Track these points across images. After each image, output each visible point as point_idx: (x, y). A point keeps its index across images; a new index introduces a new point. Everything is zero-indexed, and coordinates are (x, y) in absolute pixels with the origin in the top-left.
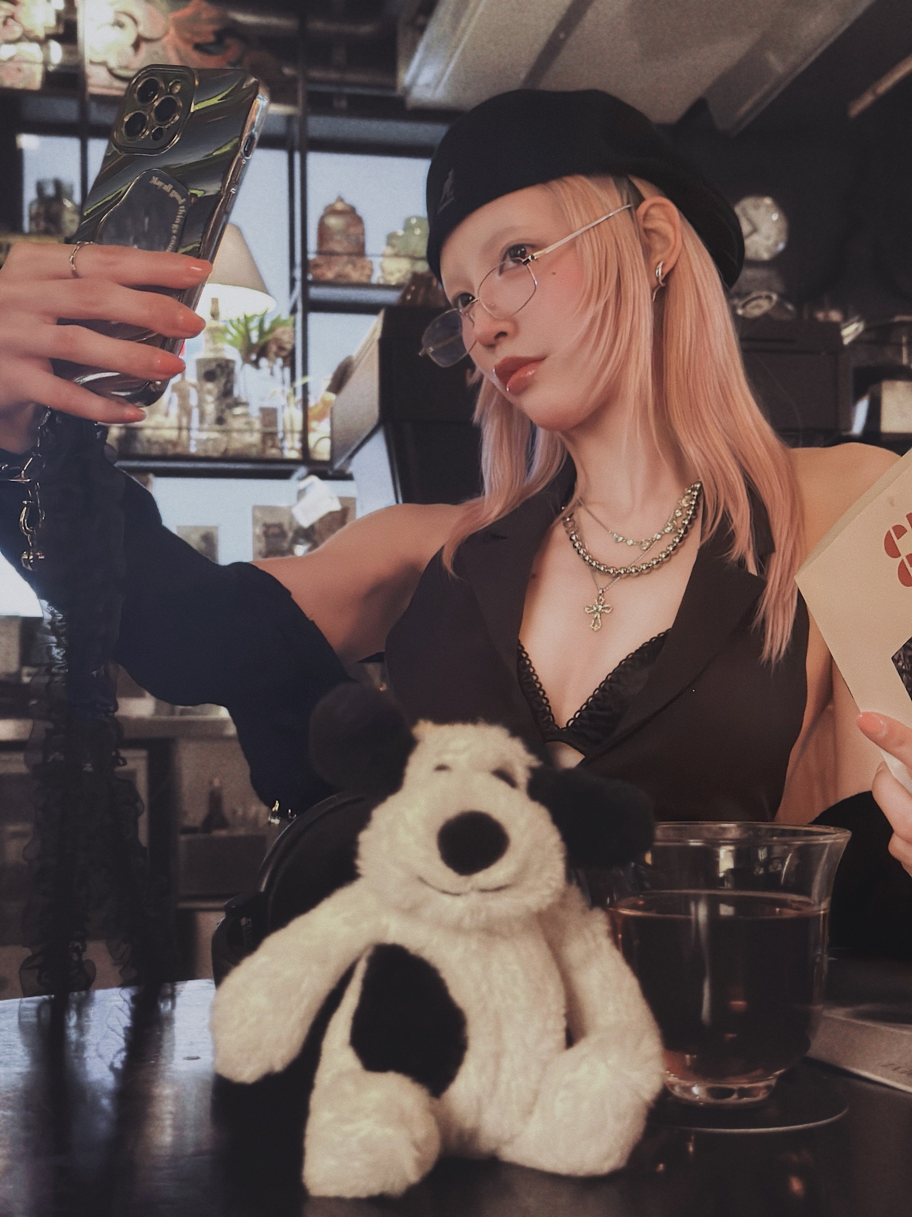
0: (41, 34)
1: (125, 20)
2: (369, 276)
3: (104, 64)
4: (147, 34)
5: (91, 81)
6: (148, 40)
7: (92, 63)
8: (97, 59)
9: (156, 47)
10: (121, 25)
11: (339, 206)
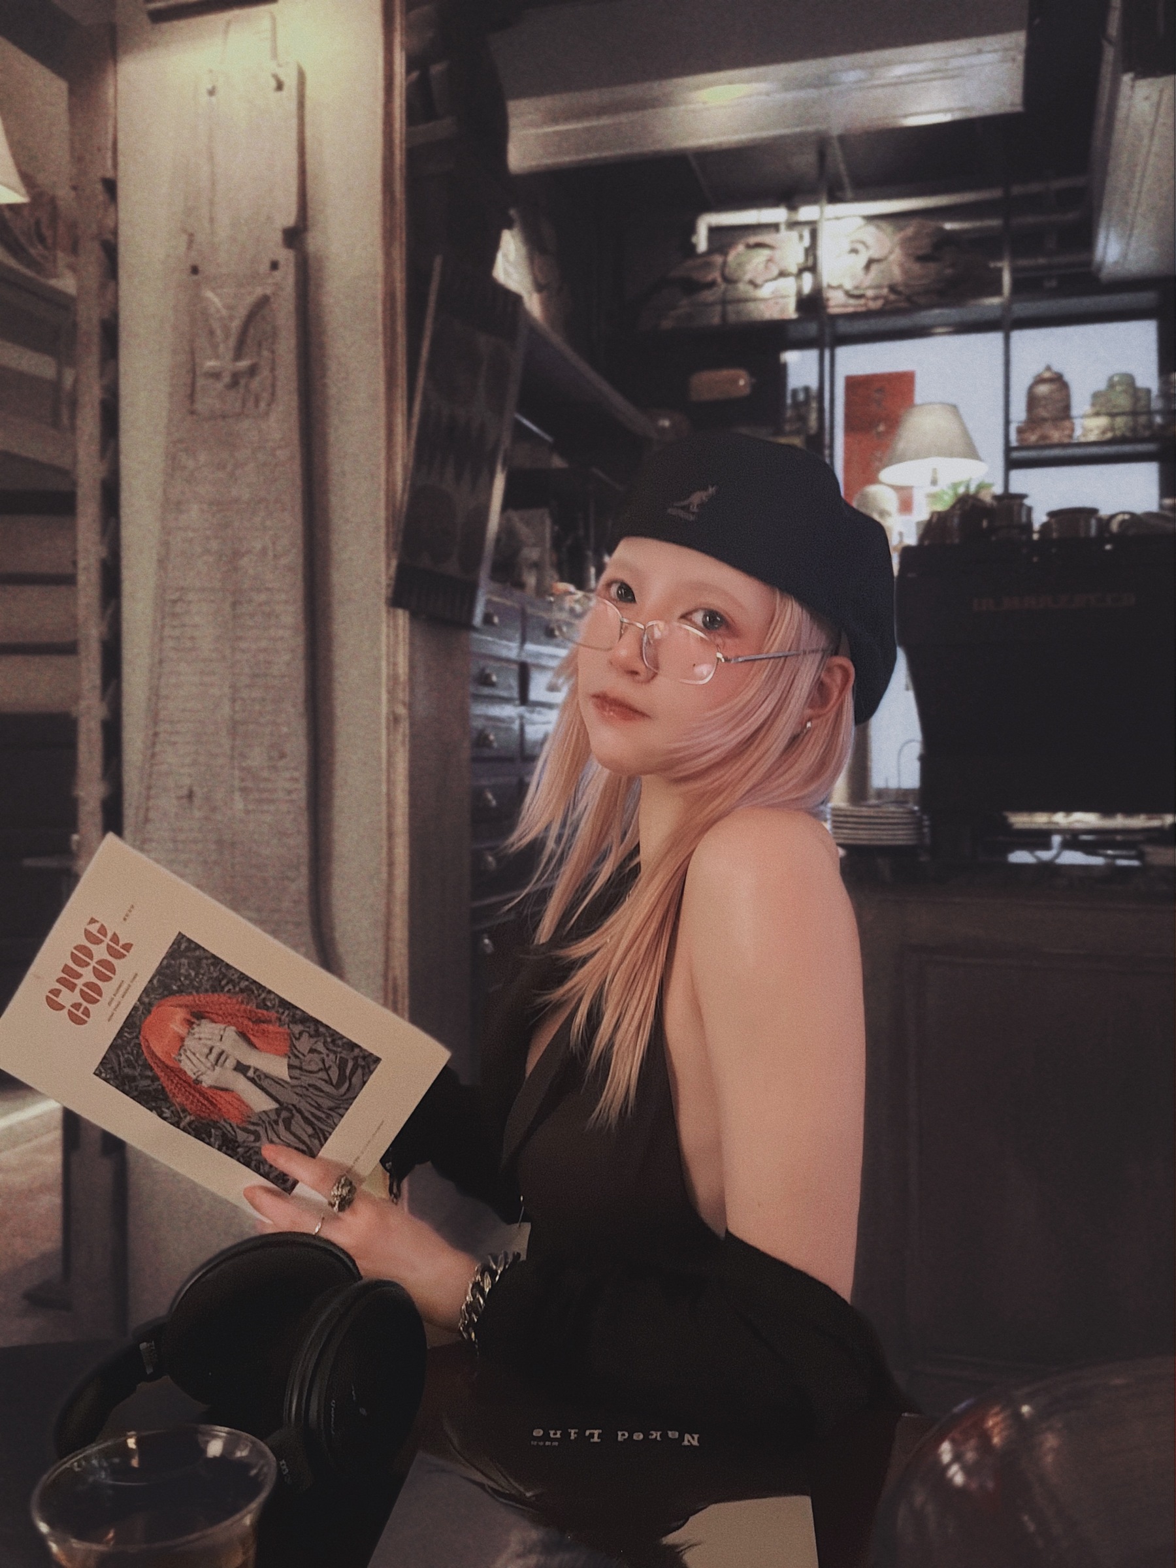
0: (794, 269)
1: (860, 247)
2: (1070, 436)
3: (840, 287)
4: (876, 256)
5: (832, 303)
6: (878, 261)
7: (830, 287)
8: (834, 283)
9: (882, 266)
10: (854, 251)
11: (1047, 375)
